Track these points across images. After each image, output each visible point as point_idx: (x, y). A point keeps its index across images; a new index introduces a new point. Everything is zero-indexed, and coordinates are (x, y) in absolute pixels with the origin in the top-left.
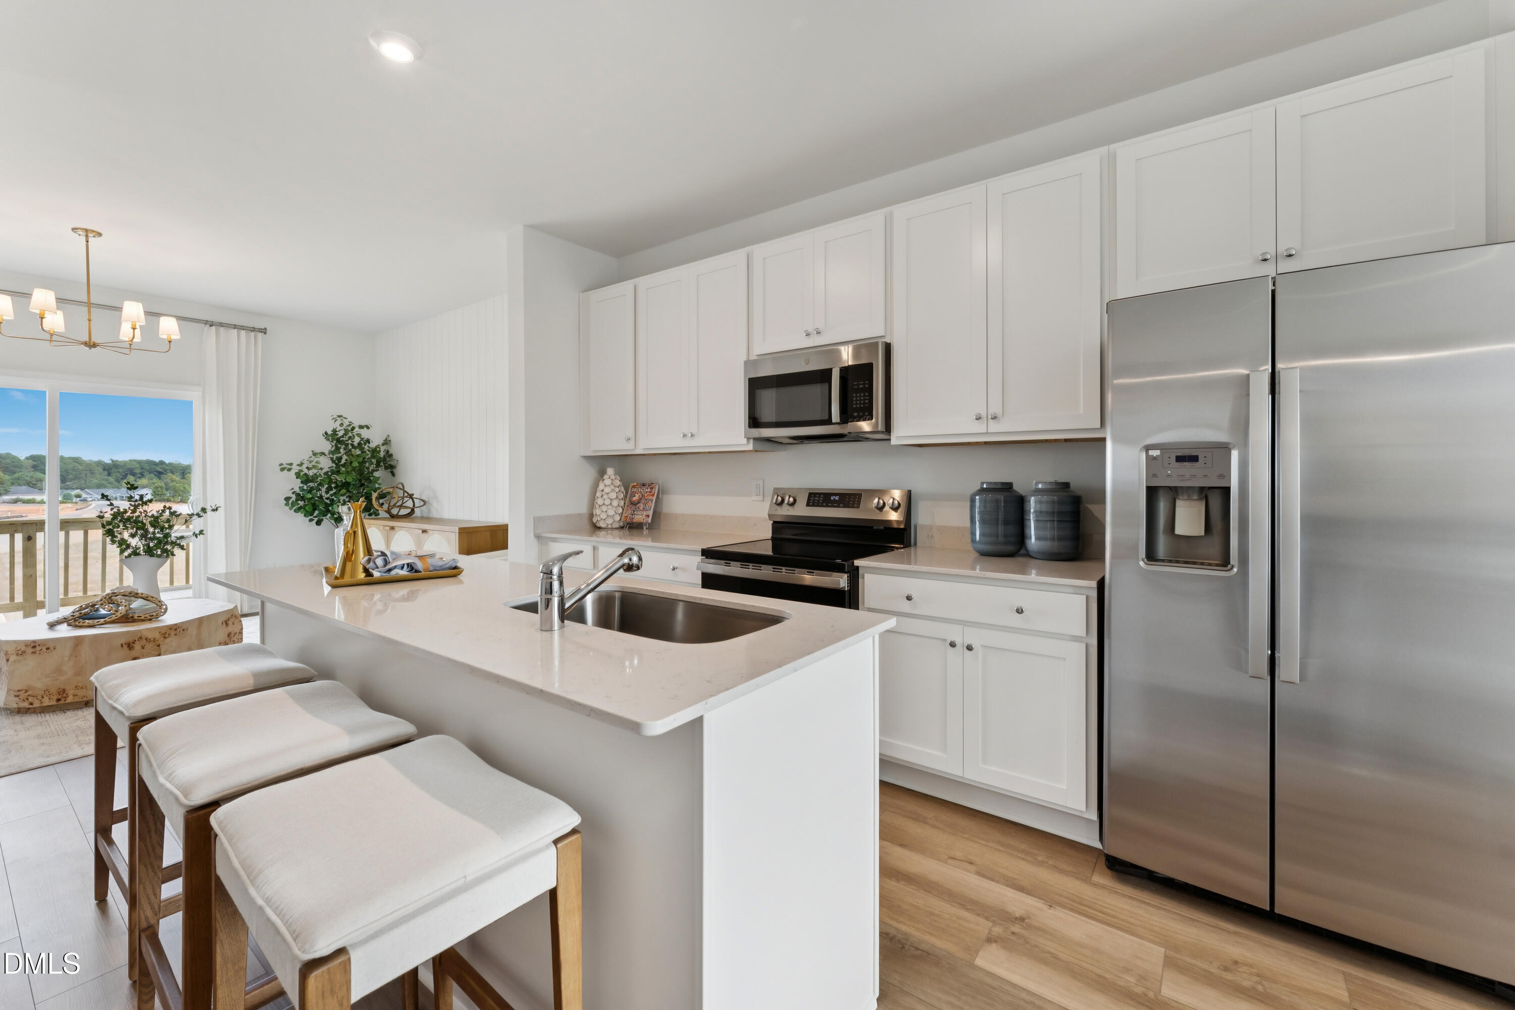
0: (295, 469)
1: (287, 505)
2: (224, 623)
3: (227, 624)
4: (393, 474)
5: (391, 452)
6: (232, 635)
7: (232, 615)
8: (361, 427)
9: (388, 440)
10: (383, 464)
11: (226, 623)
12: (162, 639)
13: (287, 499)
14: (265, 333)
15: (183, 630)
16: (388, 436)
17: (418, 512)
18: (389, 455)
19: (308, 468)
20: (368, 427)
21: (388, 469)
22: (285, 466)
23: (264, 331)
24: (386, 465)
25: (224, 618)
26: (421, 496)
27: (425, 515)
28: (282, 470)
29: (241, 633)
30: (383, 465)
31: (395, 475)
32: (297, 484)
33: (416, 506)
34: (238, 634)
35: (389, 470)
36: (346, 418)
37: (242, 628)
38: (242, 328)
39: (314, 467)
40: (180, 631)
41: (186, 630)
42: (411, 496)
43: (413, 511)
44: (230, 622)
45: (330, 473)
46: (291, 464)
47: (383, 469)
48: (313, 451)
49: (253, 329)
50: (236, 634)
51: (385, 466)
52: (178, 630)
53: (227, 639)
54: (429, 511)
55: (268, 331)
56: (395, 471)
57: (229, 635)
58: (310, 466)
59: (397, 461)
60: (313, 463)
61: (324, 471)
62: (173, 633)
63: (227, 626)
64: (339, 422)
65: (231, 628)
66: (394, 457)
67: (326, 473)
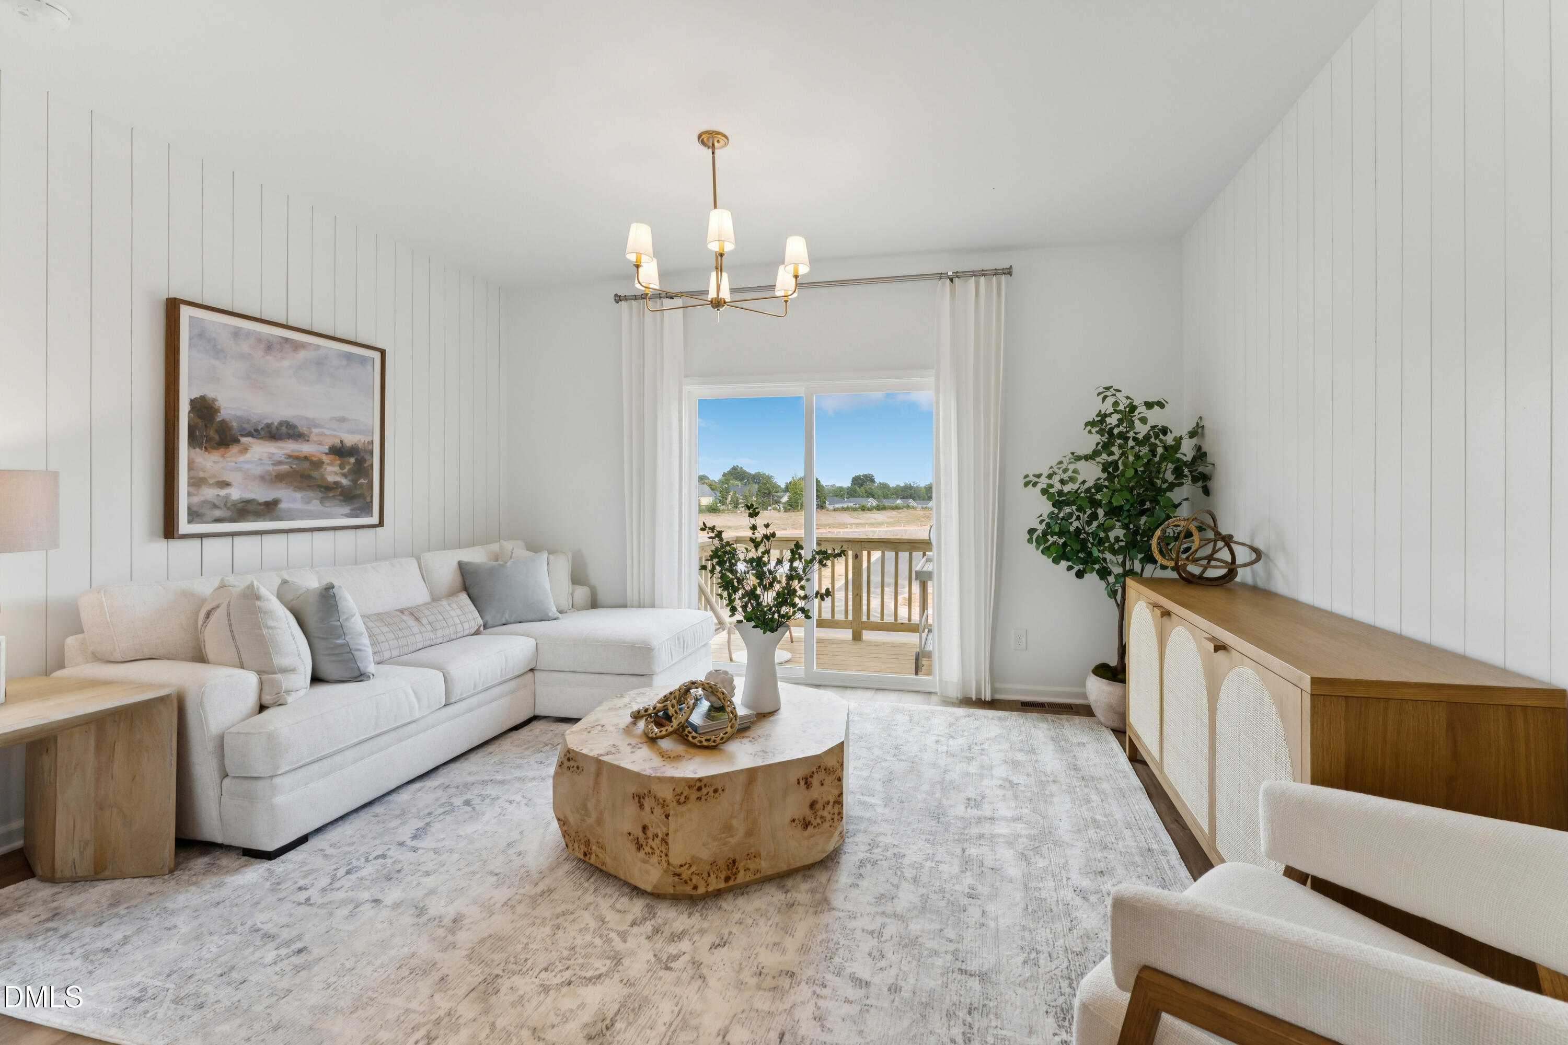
0: (1044, 482)
1: (1030, 541)
2: (802, 783)
3: (808, 785)
4: (1206, 491)
5: (1204, 449)
6: (819, 806)
7: (819, 767)
8: (1149, 405)
9: (1200, 425)
10: (1189, 471)
11: (807, 782)
12: (675, 803)
13: (1031, 531)
14: (1010, 273)
15: (716, 791)
16: (1201, 418)
17: (1243, 575)
18: (1201, 455)
19: (1062, 482)
20: (1161, 405)
21: (1199, 481)
22: (1031, 478)
23: (1008, 272)
24: (1194, 473)
25: (800, 773)
26: (1252, 538)
27: (1260, 584)
28: (1026, 484)
29: (839, 802)
30: (1188, 474)
31: (1211, 493)
32: (1047, 508)
33: (1238, 562)
34: (831, 803)
35: (1200, 484)
36: (1119, 391)
37: (842, 794)
38: (983, 273)
39: (1072, 479)
40: (708, 793)
41: (720, 791)
42: (1228, 540)
43: (1232, 572)
44: (815, 781)
45: (1093, 490)
46: (1039, 476)
47: (1190, 482)
48: (1073, 453)
49: (996, 273)
50: (828, 803)
51: (1191, 474)
52: (704, 791)
53: (808, 812)
54: (1269, 576)
55: (1014, 270)
56: (1209, 484)
57: (813, 805)
58: (1065, 477)
59: (1213, 464)
60: (1069, 473)
61: (1087, 486)
62: (694, 795)
63: (807, 788)
64: (1110, 401)
65: (816, 793)
66: (1209, 459)
67: (1088, 490)
